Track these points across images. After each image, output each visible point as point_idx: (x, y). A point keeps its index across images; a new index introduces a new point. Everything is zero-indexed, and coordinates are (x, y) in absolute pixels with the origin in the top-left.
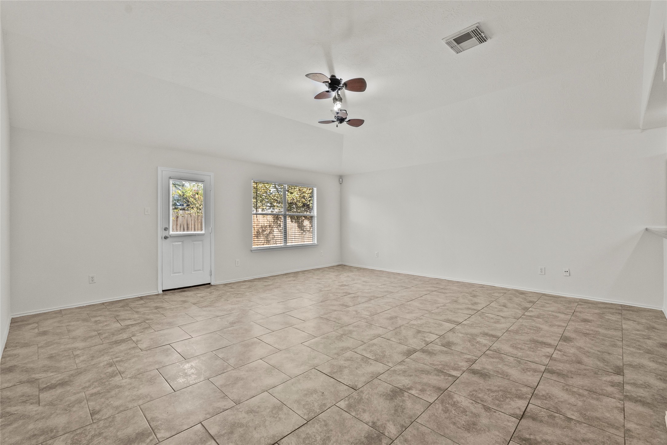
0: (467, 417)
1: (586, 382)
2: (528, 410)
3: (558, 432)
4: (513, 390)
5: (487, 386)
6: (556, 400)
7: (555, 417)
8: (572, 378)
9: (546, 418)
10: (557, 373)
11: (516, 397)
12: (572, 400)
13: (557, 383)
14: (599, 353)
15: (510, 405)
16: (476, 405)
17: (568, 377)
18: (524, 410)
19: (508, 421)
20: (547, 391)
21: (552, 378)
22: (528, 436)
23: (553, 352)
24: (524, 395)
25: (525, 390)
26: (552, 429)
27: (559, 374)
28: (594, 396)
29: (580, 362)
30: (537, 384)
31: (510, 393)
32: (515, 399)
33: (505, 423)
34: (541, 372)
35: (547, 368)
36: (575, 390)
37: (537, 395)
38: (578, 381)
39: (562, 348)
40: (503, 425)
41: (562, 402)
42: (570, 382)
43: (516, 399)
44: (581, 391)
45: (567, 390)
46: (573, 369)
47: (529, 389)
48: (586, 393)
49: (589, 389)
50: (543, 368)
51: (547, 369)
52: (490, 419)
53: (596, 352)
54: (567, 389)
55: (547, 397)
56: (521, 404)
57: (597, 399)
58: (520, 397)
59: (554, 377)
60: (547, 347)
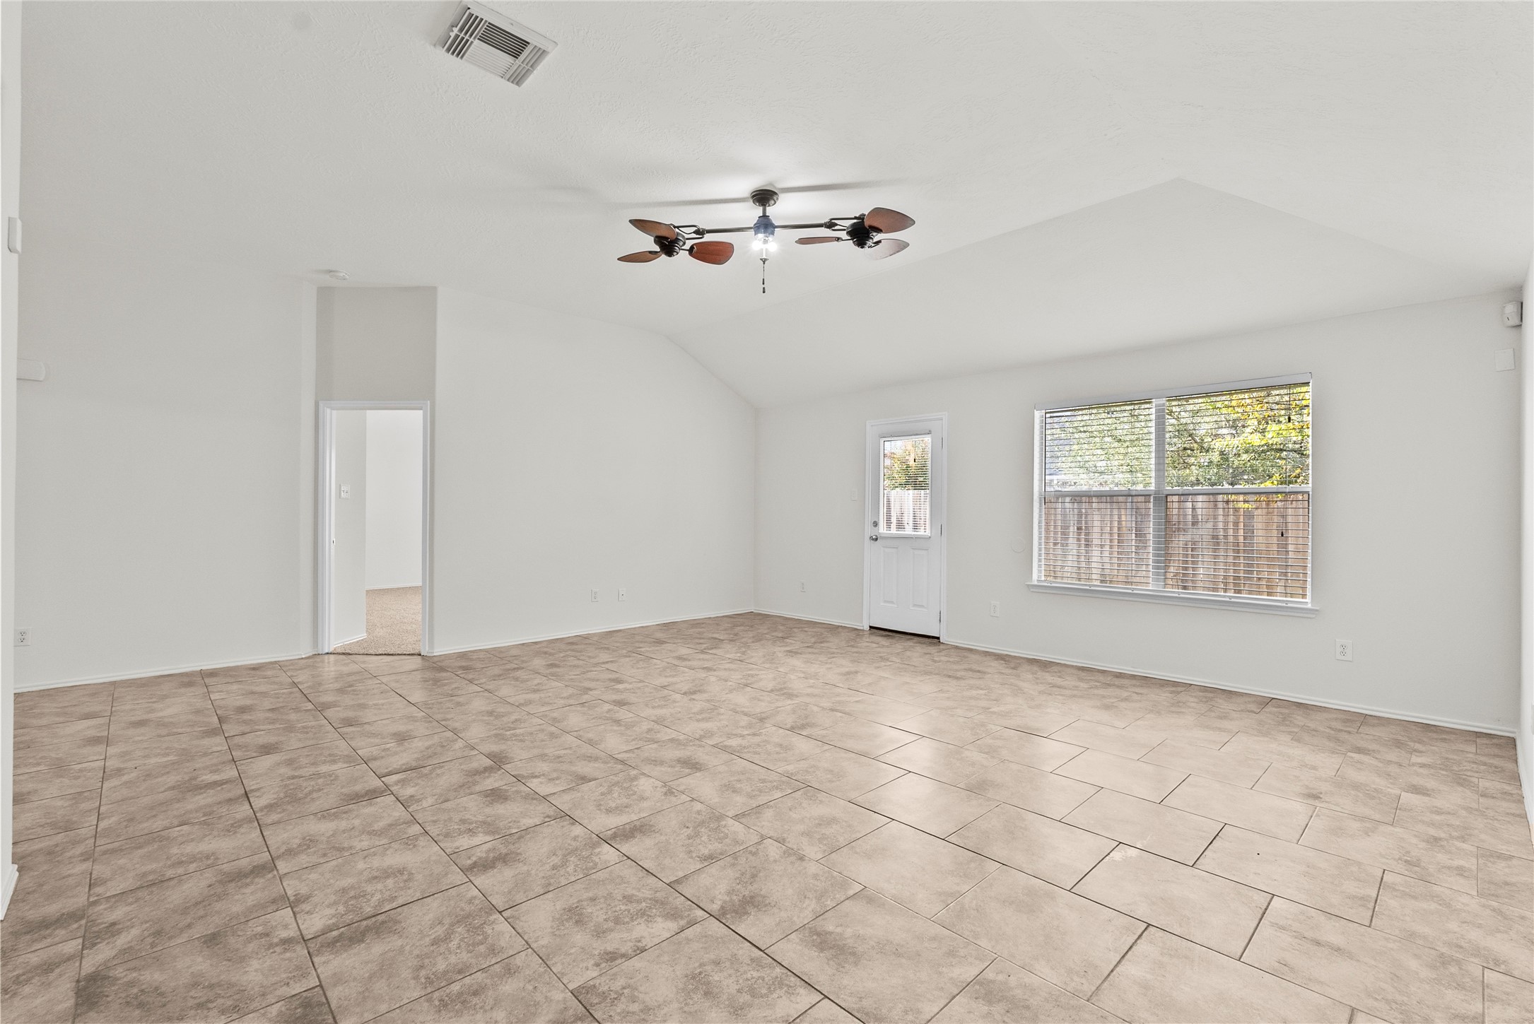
10: (246, 876)
13: (233, 857)
17: (220, 882)
20: (238, 835)
21: (248, 859)
24: (268, 811)
25: (275, 817)
28: (151, 878)
30: (265, 834)
35: (275, 872)
36: (192, 867)
37: (250, 821)
42: (209, 876)
44: (180, 871)
45: (208, 858)
47: (269, 821)
48: (170, 873)
49: (166, 884)
51: (273, 870)
54: (209, 860)
55: (233, 828)
59: (244, 863)
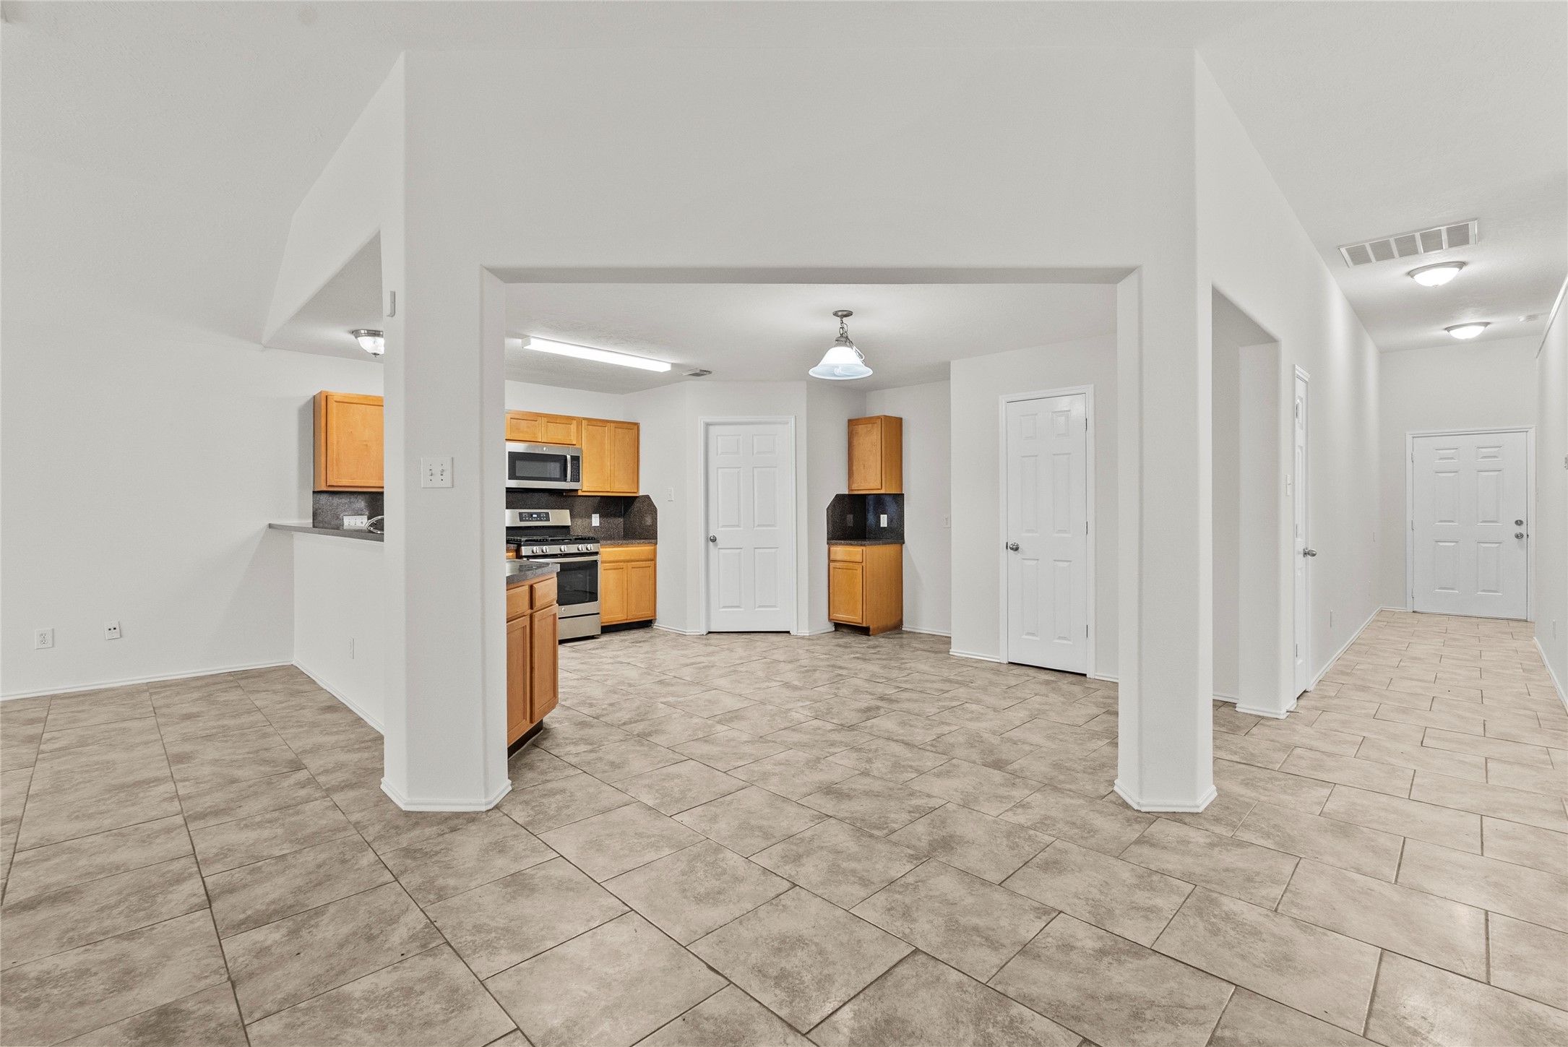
0: (100, 975)
1: (266, 801)
2: (209, 887)
3: (280, 880)
4: (155, 879)
5: (89, 907)
6: (243, 848)
7: (260, 868)
8: (240, 807)
9: (249, 877)
11: (171, 885)
12: (266, 833)
14: (251, 756)
15: (171, 901)
16: (98, 948)
18: (204, 892)
19: (191, 922)
22: (242, 916)
23: (174, 788)
26: (269, 883)
27: (216, 813)
29: (233, 781)
31: (153, 887)
32: (171, 889)
33: (188, 928)
34: (181, 826)
38: (251, 807)
39: (185, 774)
40: (188, 934)
41: (253, 844)
43: (174, 888)
46: (232, 796)
50: (179, 820)
52: (152, 944)
53: (246, 756)
56: (194, 886)
57: (298, 813)
58: (179, 879)
60: (154, 786)
